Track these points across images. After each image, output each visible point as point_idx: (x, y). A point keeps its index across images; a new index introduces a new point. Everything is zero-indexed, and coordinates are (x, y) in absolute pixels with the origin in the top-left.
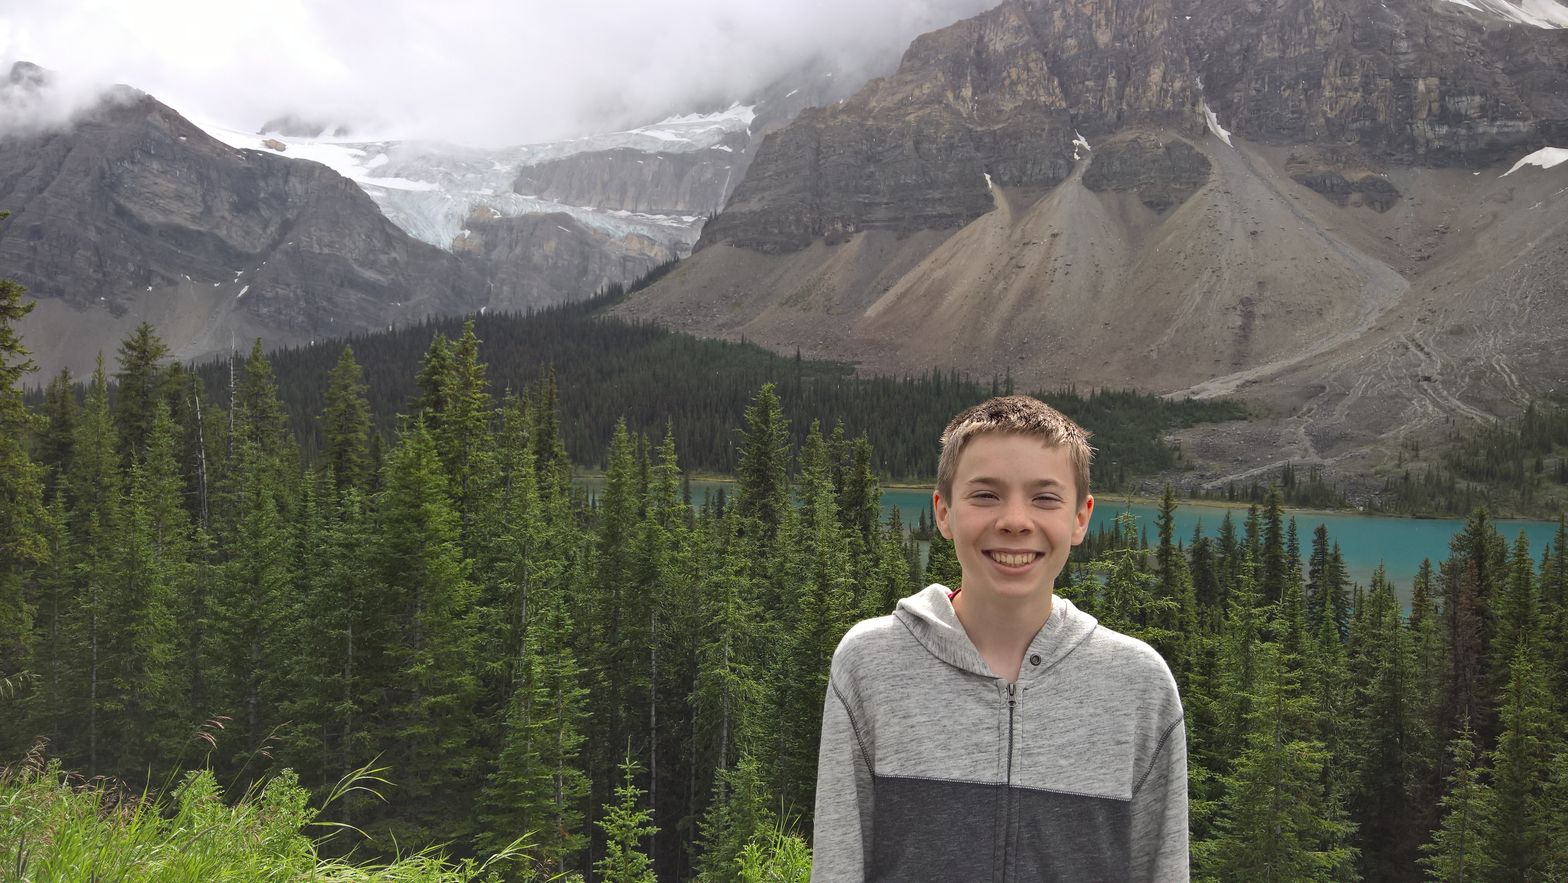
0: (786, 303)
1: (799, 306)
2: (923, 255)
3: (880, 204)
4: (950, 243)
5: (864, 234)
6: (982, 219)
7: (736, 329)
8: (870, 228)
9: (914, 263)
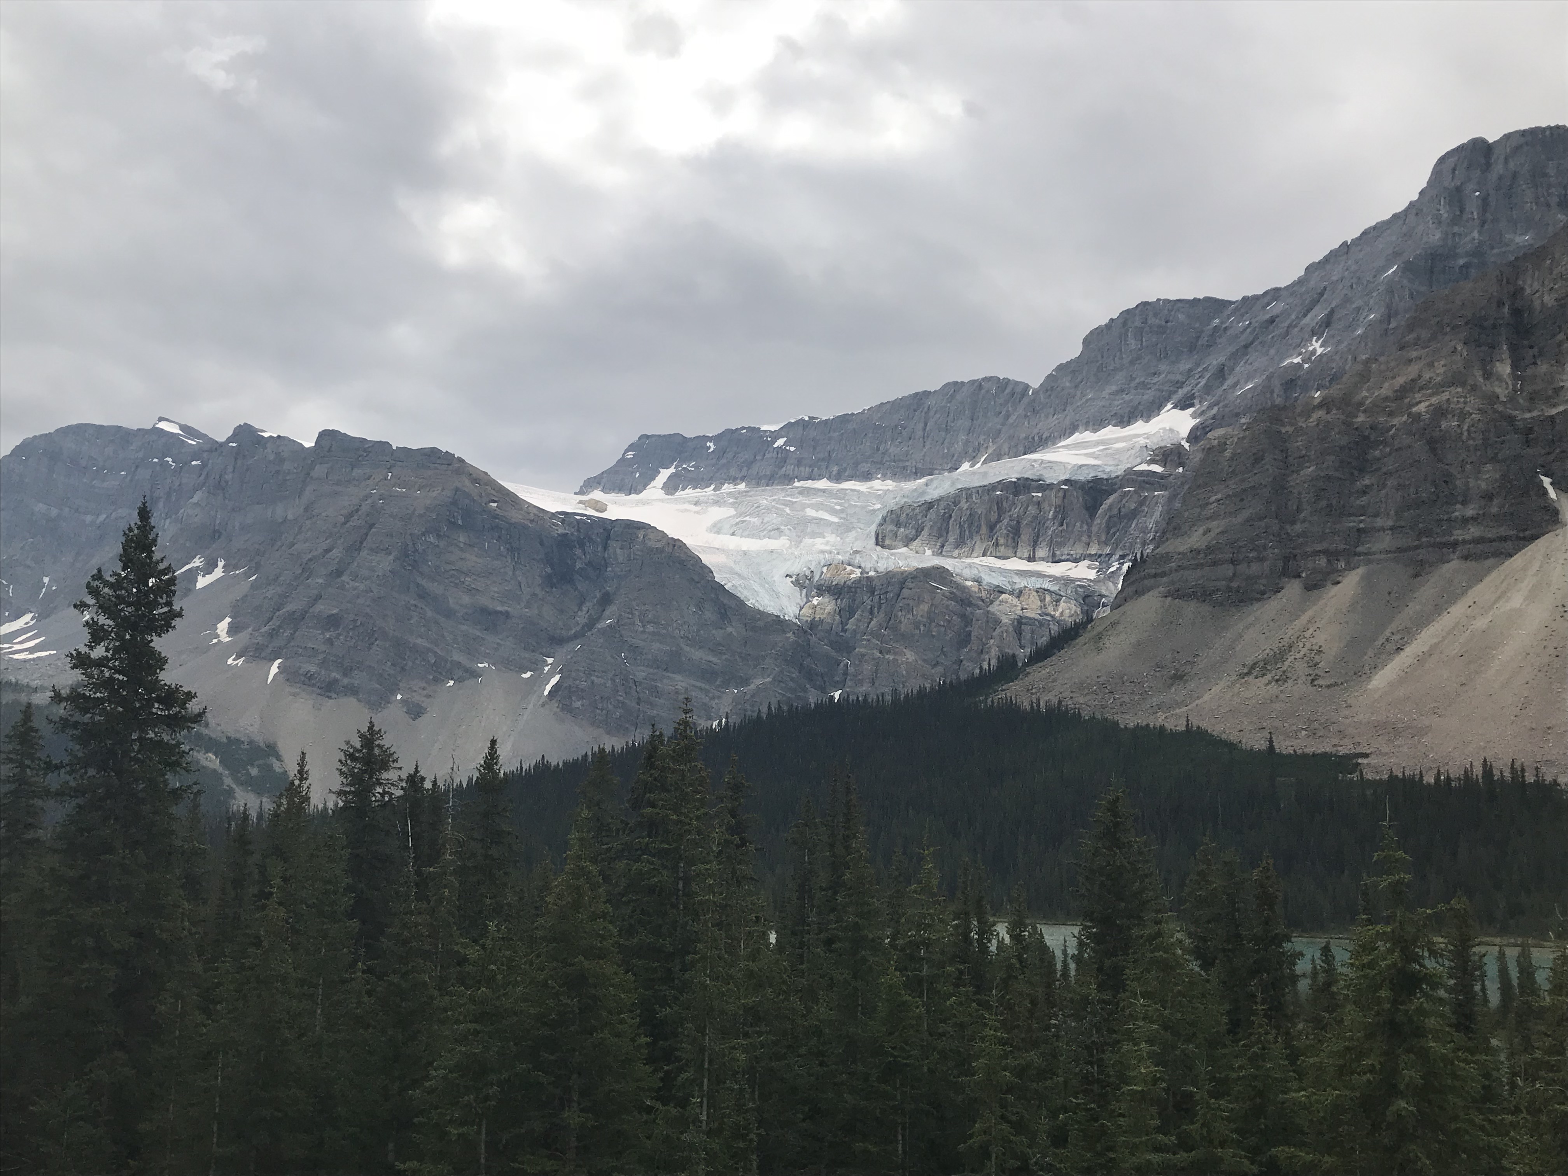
0: (1249, 673)
1: (1269, 677)
2: (1453, 599)
3: (1383, 529)
4: (1493, 577)
5: (1361, 571)
6: (1541, 543)
7: (1178, 711)
8: (1369, 562)
9: (1439, 608)
